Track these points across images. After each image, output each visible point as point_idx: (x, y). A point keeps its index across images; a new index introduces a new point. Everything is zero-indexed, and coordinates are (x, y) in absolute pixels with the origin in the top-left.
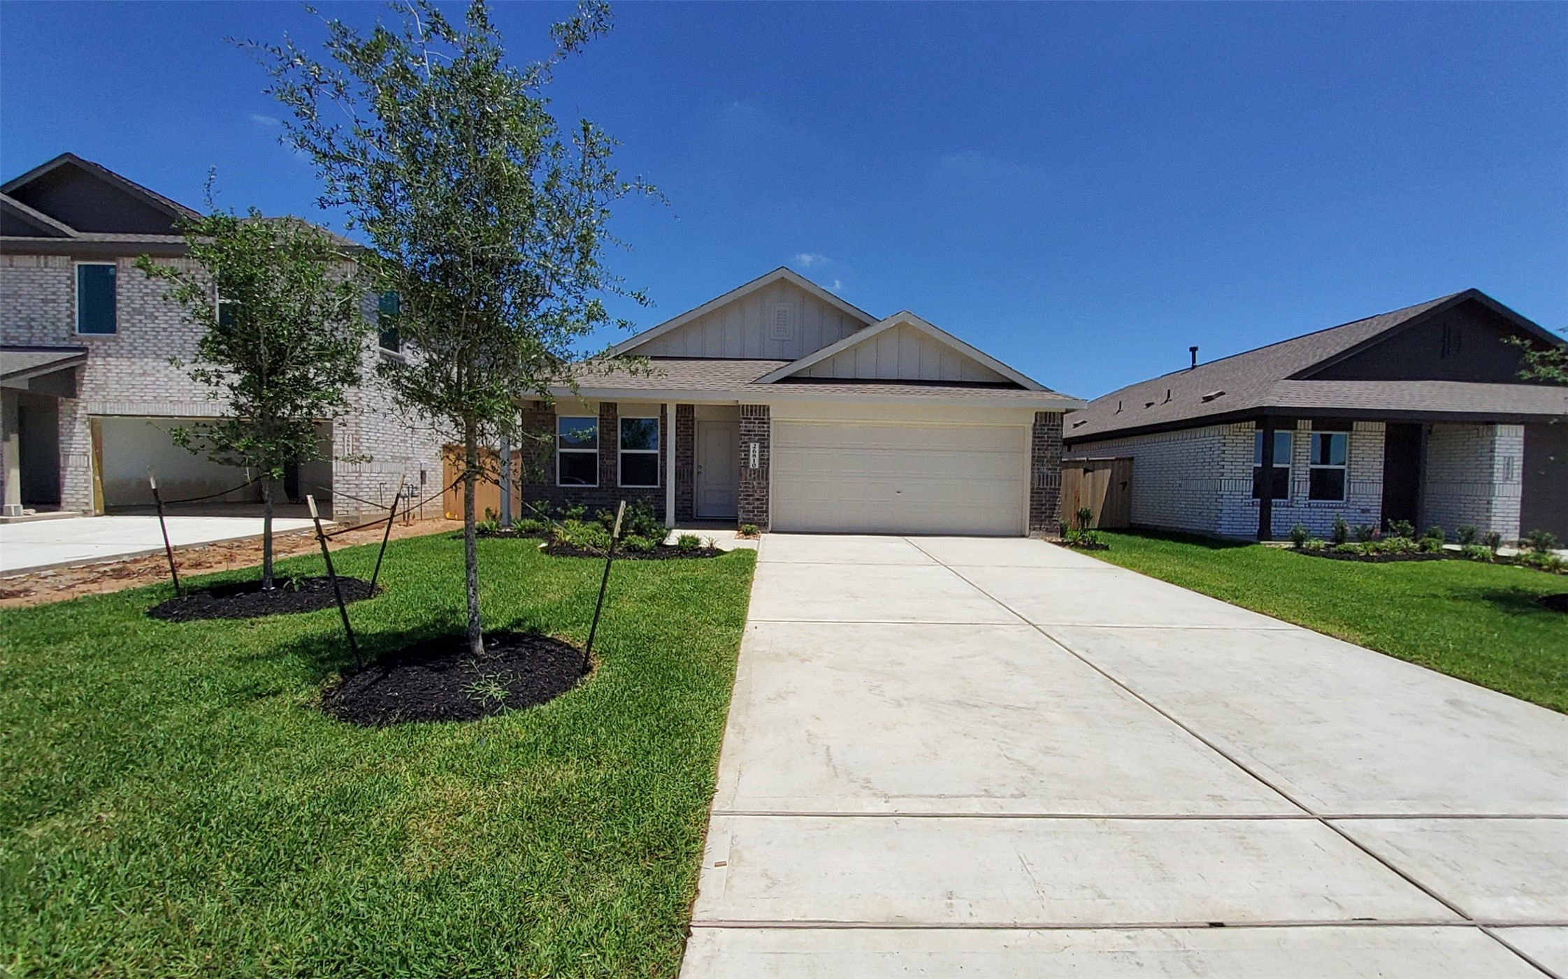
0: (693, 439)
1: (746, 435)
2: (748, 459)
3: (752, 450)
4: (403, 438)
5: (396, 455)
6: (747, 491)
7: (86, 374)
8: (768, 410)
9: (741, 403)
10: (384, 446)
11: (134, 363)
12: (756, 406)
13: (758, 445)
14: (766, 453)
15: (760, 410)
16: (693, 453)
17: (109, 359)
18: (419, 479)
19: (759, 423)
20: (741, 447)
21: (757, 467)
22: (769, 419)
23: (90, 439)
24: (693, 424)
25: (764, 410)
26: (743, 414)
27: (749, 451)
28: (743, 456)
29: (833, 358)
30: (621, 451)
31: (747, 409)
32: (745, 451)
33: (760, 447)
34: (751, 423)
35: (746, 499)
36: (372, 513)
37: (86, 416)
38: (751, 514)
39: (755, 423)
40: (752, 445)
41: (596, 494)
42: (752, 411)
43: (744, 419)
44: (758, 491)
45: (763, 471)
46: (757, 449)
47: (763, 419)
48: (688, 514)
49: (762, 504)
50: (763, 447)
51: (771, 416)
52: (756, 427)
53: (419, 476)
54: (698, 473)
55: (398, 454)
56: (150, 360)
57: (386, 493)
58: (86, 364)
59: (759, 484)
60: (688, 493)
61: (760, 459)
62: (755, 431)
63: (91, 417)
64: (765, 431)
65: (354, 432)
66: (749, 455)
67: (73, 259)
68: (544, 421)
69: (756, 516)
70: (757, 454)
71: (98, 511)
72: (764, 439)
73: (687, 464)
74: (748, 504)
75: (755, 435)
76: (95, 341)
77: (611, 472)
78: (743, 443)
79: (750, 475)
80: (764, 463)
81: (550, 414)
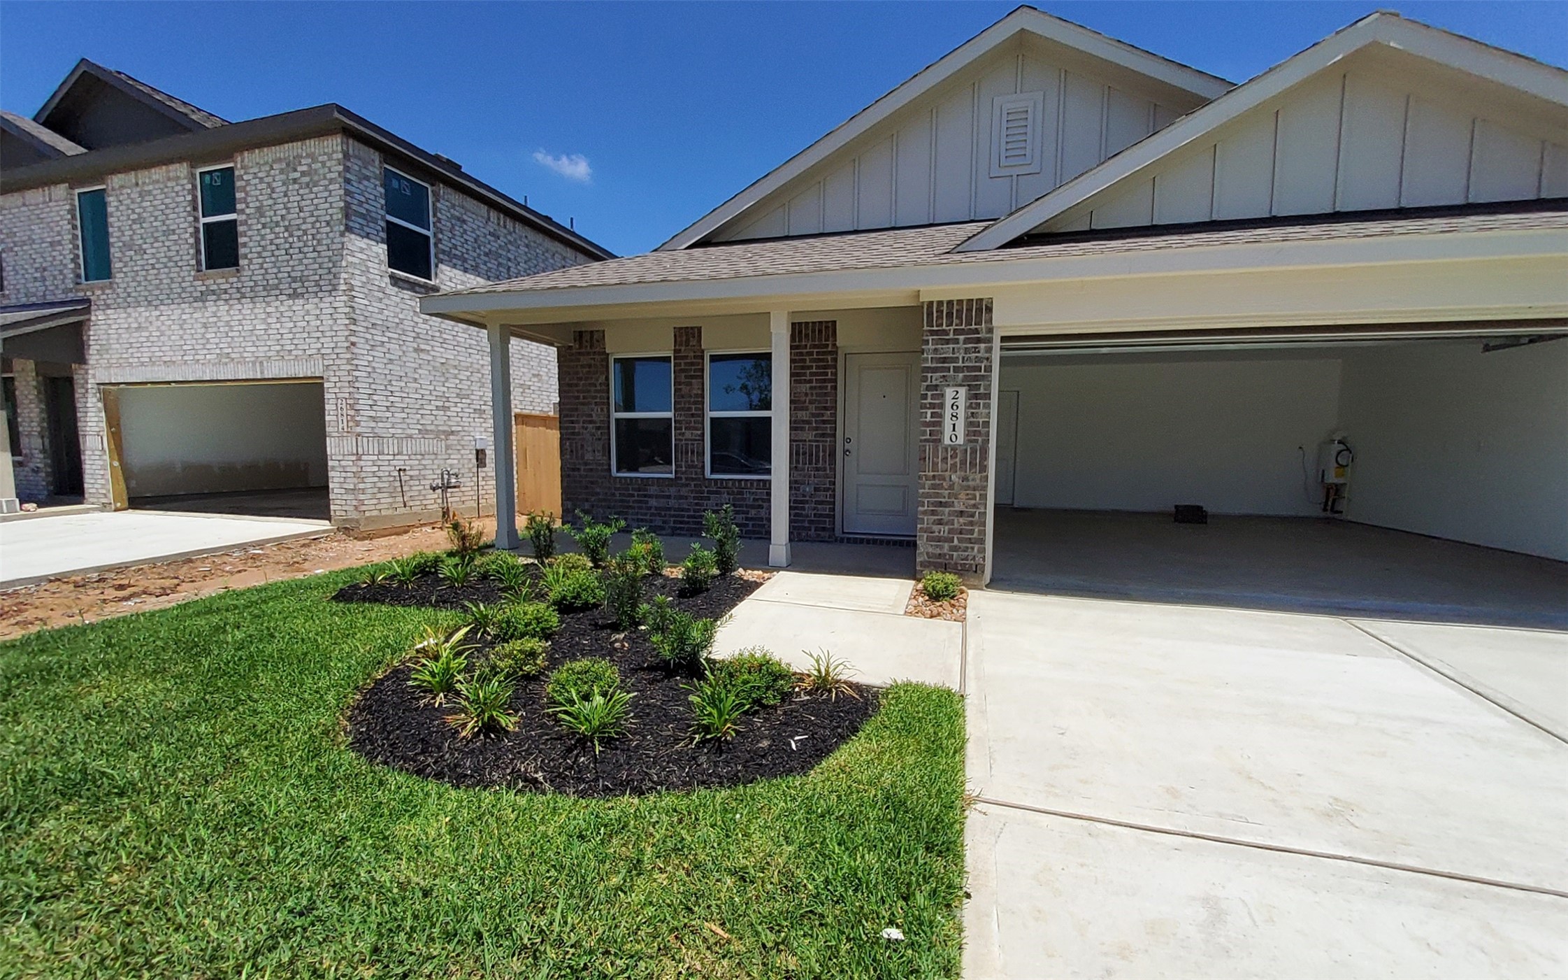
0: (835, 388)
1: (935, 370)
2: (940, 424)
3: (949, 402)
4: (440, 404)
5: (429, 428)
6: (937, 495)
7: (91, 333)
8: (989, 310)
9: (925, 298)
10: (404, 415)
11: (129, 315)
12: (960, 302)
13: (963, 391)
14: (982, 410)
15: (969, 310)
16: (834, 415)
17: (109, 312)
18: (474, 461)
19: (966, 341)
20: (925, 397)
21: (961, 441)
22: (990, 330)
23: (103, 414)
24: (835, 360)
25: (979, 310)
26: (930, 324)
27: (942, 406)
28: (929, 419)
29: (1151, 176)
30: (710, 414)
31: (940, 311)
32: (932, 406)
33: (969, 398)
34: (948, 342)
35: (933, 513)
36: (383, 513)
37: (96, 386)
38: (946, 545)
39: (957, 342)
40: (949, 392)
41: (673, 491)
42: (950, 315)
43: (932, 333)
44: (962, 496)
45: (974, 451)
46: (962, 402)
47: (977, 331)
48: (824, 529)
49: (971, 523)
50: (976, 396)
51: (994, 323)
52: (959, 350)
53: (473, 457)
54: (845, 452)
55: (433, 427)
56: (143, 309)
57: (412, 483)
58: (89, 320)
59: (965, 479)
60: (827, 490)
61: (969, 424)
62: (956, 360)
63: (102, 387)
64: (978, 359)
65: (347, 395)
66: (941, 416)
67: (71, 188)
68: (590, 366)
69: (955, 549)
70: (961, 413)
71: (119, 505)
72: (976, 378)
73: (823, 435)
74: (940, 522)
75: (956, 369)
76: (96, 291)
77: (693, 452)
78: (928, 388)
79: (945, 459)
80: (975, 433)
81: (599, 353)
